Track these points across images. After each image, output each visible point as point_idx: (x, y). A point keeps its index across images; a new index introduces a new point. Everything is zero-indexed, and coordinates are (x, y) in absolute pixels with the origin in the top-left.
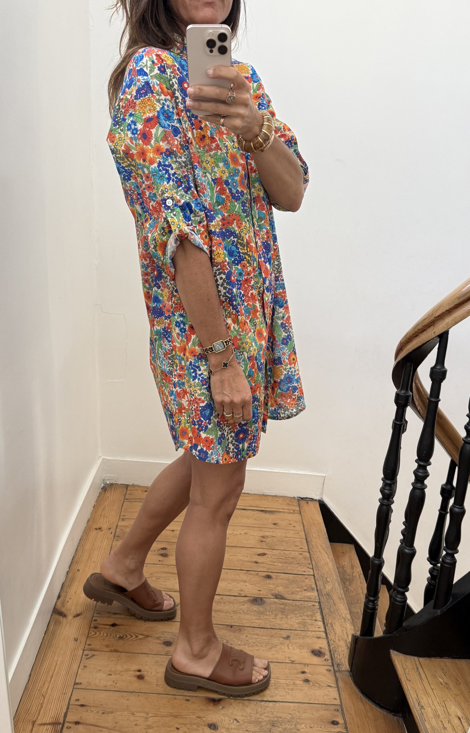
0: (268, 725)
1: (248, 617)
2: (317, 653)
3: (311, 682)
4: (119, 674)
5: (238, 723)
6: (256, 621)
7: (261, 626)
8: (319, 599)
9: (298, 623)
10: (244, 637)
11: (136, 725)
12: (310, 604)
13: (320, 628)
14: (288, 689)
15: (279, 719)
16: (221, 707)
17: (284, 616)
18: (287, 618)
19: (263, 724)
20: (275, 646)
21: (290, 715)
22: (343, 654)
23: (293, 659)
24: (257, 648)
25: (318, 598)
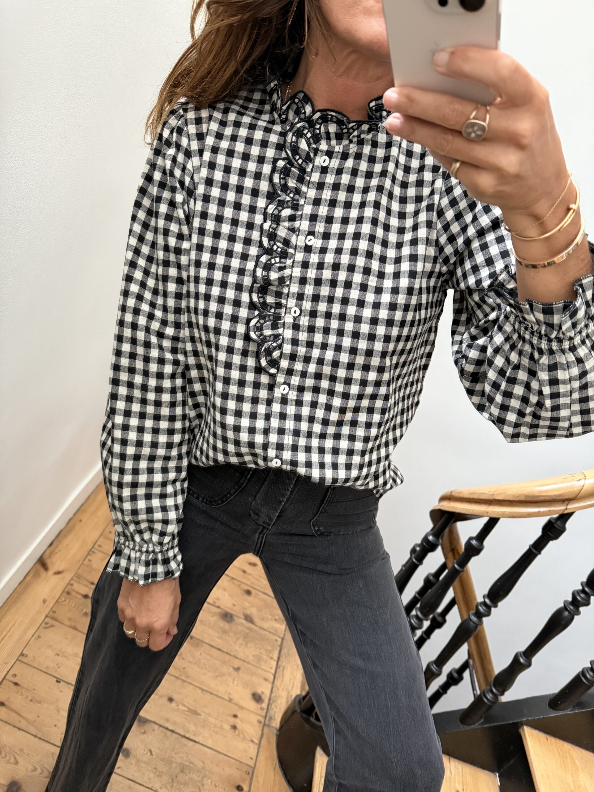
0: (178, 768)
1: (211, 631)
2: (257, 698)
3: (237, 731)
4: (66, 657)
5: (151, 757)
6: (217, 640)
7: (219, 647)
8: (284, 635)
9: (254, 656)
10: (199, 653)
11: (55, 726)
12: (274, 638)
13: (271, 668)
14: (213, 731)
15: (191, 765)
16: (143, 731)
17: (244, 643)
18: (246, 645)
19: (173, 765)
20: (222, 675)
21: (202, 764)
22: (280, 708)
23: (231, 697)
24: (204, 671)
25: (283, 633)
